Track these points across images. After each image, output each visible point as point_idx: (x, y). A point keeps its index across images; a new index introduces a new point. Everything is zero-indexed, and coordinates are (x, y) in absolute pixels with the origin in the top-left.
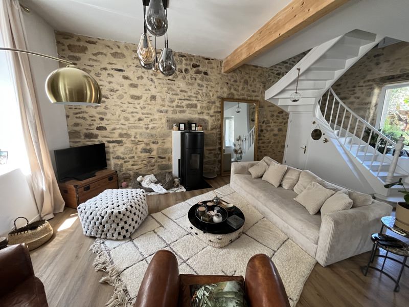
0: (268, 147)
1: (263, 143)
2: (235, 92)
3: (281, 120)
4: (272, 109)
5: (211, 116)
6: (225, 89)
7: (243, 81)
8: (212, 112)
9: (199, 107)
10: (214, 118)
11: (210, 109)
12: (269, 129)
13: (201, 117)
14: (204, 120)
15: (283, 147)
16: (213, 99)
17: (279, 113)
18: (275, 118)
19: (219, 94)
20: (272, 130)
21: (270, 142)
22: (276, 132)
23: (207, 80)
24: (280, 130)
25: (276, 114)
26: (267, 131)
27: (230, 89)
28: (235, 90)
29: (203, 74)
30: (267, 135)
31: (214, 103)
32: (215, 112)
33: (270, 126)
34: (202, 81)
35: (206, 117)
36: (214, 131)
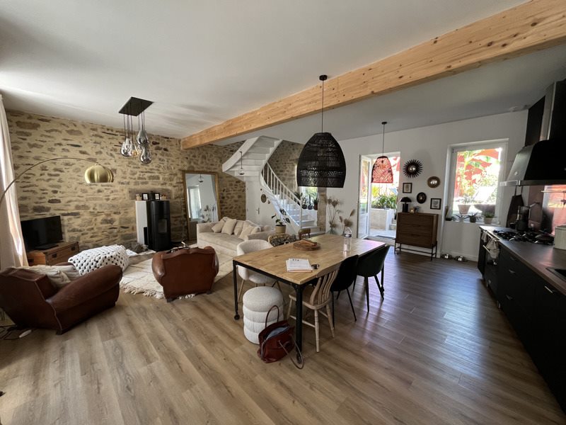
0: (230, 212)
1: (226, 208)
2: (195, 166)
3: (238, 188)
4: (230, 179)
5: (174, 186)
6: (186, 163)
7: (201, 156)
8: (174, 183)
9: (161, 179)
10: (177, 188)
11: (173, 180)
12: (229, 196)
13: (164, 187)
14: (167, 190)
15: (244, 211)
16: (174, 172)
17: (237, 182)
18: (233, 187)
19: (180, 167)
20: (232, 197)
21: (232, 207)
22: (236, 198)
23: (168, 156)
24: (240, 197)
25: (234, 183)
26: (228, 197)
27: (190, 163)
28: (195, 163)
29: (163, 150)
30: (228, 201)
31: (176, 175)
32: (177, 183)
33: (230, 194)
34: (163, 156)
35: (170, 188)
36: (178, 200)
